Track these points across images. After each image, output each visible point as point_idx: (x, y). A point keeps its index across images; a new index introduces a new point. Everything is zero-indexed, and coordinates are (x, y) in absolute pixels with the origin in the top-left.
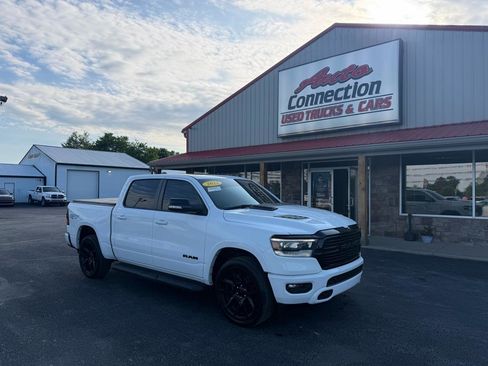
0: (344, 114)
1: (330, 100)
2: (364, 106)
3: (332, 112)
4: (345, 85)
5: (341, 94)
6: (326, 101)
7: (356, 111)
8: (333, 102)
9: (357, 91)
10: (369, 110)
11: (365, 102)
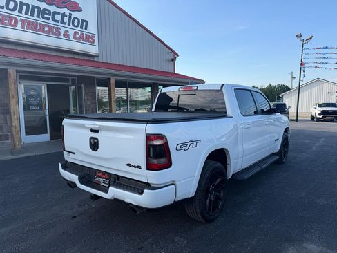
0: (62, 36)
1: (48, 19)
2: (78, 36)
3: (51, 30)
4: (62, 11)
5: (58, 17)
6: (44, 18)
7: (71, 37)
8: (51, 21)
9: (71, 21)
10: (81, 41)
11: (78, 33)
